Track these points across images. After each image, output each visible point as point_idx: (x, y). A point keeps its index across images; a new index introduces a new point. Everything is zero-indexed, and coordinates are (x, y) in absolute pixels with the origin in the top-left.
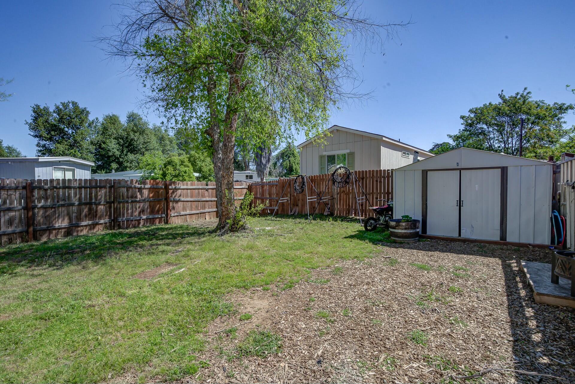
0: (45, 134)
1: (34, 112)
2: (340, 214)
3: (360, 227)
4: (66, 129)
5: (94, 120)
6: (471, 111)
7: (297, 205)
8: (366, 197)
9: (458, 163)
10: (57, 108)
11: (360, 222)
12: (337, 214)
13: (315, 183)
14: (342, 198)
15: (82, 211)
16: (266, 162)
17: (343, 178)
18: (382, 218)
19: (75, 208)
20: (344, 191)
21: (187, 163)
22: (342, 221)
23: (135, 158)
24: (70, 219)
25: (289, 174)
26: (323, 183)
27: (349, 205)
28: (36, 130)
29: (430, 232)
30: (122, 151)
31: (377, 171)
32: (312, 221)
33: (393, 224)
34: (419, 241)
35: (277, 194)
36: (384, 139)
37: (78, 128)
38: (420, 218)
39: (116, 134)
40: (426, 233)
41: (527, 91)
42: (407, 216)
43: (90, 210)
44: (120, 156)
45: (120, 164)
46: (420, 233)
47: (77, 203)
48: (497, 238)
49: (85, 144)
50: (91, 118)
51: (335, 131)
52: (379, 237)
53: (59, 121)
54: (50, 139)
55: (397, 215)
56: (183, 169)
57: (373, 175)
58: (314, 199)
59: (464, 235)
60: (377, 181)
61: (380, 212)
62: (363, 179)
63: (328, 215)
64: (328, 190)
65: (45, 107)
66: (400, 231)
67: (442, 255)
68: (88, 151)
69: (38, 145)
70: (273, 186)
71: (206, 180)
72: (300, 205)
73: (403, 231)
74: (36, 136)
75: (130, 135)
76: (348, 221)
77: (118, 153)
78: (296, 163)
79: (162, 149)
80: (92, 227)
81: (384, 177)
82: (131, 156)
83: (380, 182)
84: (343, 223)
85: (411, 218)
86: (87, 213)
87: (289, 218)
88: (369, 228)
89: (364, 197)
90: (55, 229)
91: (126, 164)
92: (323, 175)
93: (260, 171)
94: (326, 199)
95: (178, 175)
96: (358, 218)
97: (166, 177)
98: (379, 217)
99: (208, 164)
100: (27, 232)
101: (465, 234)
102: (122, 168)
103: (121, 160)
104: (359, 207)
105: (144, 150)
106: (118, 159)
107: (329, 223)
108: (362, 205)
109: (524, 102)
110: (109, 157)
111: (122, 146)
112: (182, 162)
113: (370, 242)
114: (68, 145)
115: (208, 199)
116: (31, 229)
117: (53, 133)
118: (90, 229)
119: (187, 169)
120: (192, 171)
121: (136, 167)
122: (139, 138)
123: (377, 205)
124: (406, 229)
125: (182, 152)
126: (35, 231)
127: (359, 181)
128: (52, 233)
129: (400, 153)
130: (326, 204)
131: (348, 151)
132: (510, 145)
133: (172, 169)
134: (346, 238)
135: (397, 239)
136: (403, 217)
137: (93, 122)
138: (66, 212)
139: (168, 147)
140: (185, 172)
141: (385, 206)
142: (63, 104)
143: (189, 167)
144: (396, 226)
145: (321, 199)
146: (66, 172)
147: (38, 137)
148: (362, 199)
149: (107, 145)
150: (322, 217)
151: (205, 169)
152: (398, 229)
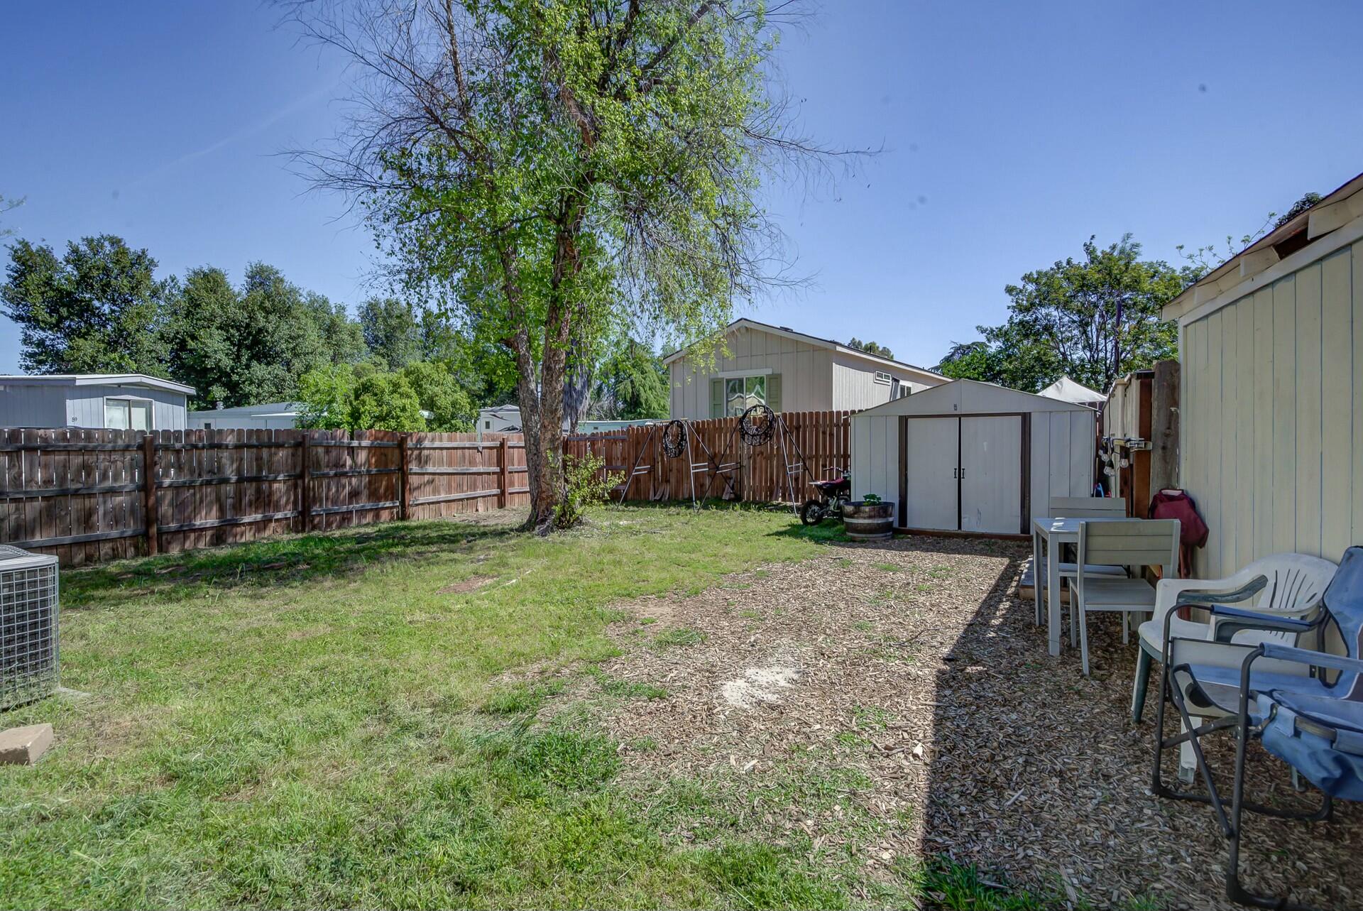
0: (43, 314)
1: (16, 258)
2: (754, 498)
3: (795, 519)
4: (96, 303)
5: (166, 281)
6: (1027, 278)
7: (668, 481)
8: (805, 464)
9: (955, 406)
10: (75, 251)
11: (792, 511)
12: (748, 498)
13: (703, 436)
14: (758, 466)
15: (243, 494)
16: (583, 387)
17: (760, 427)
18: (833, 502)
19: (230, 489)
20: (762, 453)
21: (405, 388)
22: (759, 509)
23: (269, 373)
24: (222, 510)
25: (630, 412)
26: (720, 436)
27: (772, 479)
28: (18, 305)
29: (912, 524)
30: (238, 358)
31: (825, 414)
32: (701, 511)
33: (849, 509)
34: (893, 538)
35: (624, 459)
36: (839, 349)
37: (127, 302)
38: (896, 501)
39: (221, 316)
40: (905, 525)
41: (1131, 241)
42: (873, 497)
43: (259, 491)
44: (232, 369)
45: (233, 387)
46: (896, 525)
47: (234, 478)
48: (1016, 530)
49: (146, 340)
50: (158, 276)
51: (743, 331)
52: (826, 533)
53: (78, 283)
54: (56, 326)
55: (857, 494)
56: (397, 401)
57: (817, 421)
58: (703, 466)
59: (965, 528)
60: (824, 433)
61: (830, 490)
62: (798, 428)
63: (730, 501)
64: (731, 451)
65: (41, 248)
66: (861, 521)
67: (923, 554)
68: (154, 354)
69: (27, 340)
70: (615, 441)
71: (445, 426)
72: (673, 480)
73: (867, 521)
74: (19, 318)
75: (256, 319)
76: (771, 510)
77: (227, 363)
78: (647, 388)
79: (331, 353)
80: (261, 526)
81: (838, 426)
82: (259, 370)
83: (831, 435)
84: (761, 512)
85: (879, 499)
86: (253, 498)
87: (654, 506)
88: (809, 520)
89: (801, 464)
90: (194, 530)
91: (247, 388)
92: (720, 421)
93: (569, 406)
94: (726, 468)
95: (387, 415)
96: (789, 504)
97: (361, 421)
98: (828, 501)
99: (449, 391)
100: (146, 535)
101: (969, 525)
102: (237, 398)
103: (235, 378)
104: (791, 484)
105: (288, 355)
106: (228, 375)
107: (736, 514)
108: (797, 479)
109: (1127, 265)
110: (206, 371)
111: (240, 345)
112: (396, 386)
113: (810, 540)
114: (103, 342)
115: (481, 469)
116: (154, 530)
117: (64, 311)
118: (259, 530)
119: (407, 401)
120: (418, 406)
121: (272, 395)
122: (277, 327)
123: (824, 478)
124: (870, 517)
125: (378, 359)
126: (160, 533)
127: (792, 433)
128: (189, 537)
129: (870, 376)
130: (727, 478)
131: (769, 372)
132: (1102, 355)
133: (374, 403)
134: (768, 535)
135: (855, 535)
136: (866, 497)
137: (163, 285)
138: (214, 496)
139: (347, 349)
140: (404, 409)
141: (838, 481)
142: (89, 242)
143: (409, 397)
144: (855, 513)
145: (718, 469)
146: (132, 409)
147: (24, 322)
148: (797, 468)
149: (202, 343)
150: (719, 502)
151: (443, 401)
152: (857, 518)
